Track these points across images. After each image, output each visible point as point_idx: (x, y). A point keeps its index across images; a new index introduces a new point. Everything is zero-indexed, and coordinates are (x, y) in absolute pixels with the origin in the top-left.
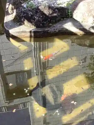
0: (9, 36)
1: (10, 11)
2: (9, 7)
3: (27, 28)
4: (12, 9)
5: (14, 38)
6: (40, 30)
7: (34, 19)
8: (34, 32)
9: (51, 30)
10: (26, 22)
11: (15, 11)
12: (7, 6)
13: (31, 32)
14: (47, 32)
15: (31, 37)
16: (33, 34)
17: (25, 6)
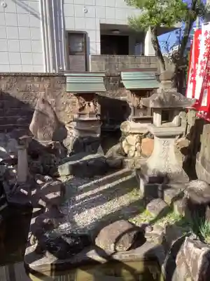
0: (29, 271)
1: (31, 242)
2: (31, 237)
3: (48, 260)
4: (34, 240)
5: (35, 273)
6: (61, 262)
7: (56, 249)
8: (56, 265)
9: (73, 261)
10: (47, 253)
11: (37, 241)
12: (29, 236)
13: (52, 264)
14: (69, 264)
15: (52, 270)
16: (54, 267)
17: (47, 235)
